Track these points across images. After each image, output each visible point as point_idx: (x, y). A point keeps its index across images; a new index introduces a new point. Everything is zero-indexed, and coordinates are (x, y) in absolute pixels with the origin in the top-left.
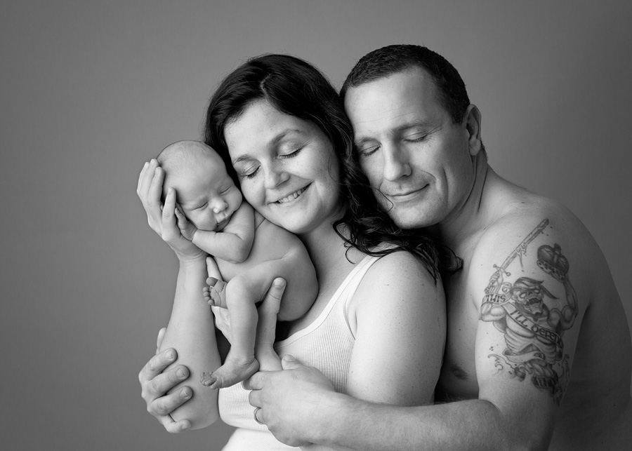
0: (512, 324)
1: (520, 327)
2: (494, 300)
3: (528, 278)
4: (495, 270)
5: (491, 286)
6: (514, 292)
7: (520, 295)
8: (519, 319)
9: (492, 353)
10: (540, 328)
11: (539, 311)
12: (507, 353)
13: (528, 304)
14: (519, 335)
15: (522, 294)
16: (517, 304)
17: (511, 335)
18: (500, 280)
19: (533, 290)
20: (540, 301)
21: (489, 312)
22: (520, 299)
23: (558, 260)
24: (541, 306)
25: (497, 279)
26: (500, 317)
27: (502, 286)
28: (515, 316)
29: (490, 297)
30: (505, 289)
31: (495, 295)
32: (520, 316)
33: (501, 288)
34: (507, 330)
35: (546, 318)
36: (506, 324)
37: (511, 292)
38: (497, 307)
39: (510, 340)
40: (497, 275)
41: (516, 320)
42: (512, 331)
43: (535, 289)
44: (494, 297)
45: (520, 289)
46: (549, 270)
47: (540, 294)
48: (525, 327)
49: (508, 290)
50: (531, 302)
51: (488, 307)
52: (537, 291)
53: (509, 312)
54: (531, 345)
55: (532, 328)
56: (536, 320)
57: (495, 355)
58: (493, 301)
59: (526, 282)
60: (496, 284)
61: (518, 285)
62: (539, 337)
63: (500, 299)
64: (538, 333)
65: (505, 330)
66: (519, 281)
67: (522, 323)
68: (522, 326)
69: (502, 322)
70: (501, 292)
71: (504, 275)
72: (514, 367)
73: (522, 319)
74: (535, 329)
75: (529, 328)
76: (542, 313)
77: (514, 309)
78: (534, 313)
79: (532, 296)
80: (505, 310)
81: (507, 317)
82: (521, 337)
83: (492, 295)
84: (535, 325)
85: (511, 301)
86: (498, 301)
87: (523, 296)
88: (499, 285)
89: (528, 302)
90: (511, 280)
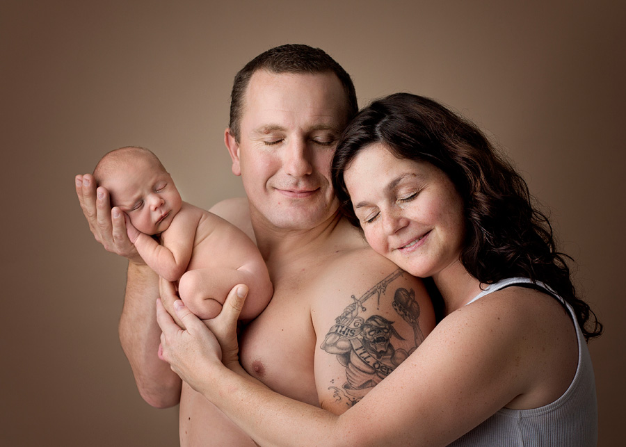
0: (355, 360)
1: (362, 363)
2: (344, 332)
3: (380, 317)
4: (352, 301)
5: (344, 317)
6: (365, 329)
7: (369, 333)
8: (363, 355)
9: (333, 385)
10: (381, 365)
11: (383, 349)
12: (346, 387)
13: (374, 342)
14: (360, 370)
15: (371, 331)
16: (364, 340)
17: (352, 370)
18: (354, 313)
19: (382, 329)
20: (388, 340)
21: (335, 344)
22: (368, 336)
23: (411, 305)
24: (387, 345)
25: (352, 311)
26: (345, 351)
27: (355, 320)
28: (359, 352)
29: (340, 328)
30: (357, 324)
31: (346, 327)
32: (364, 352)
33: (353, 322)
34: (350, 365)
35: (390, 357)
36: (349, 359)
37: (362, 328)
38: (345, 341)
39: (351, 374)
40: (353, 306)
41: (359, 356)
42: (354, 366)
43: (385, 328)
44: (344, 329)
45: (371, 326)
46: (402, 313)
47: (388, 334)
48: (367, 363)
49: (360, 326)
50: (378, 340)
51: (335, 338)
52: (386, 331)
53: (355, 348)
54: (371, 381)
55: (374, 364)
56: (379, 357)
57: (334, 388)
58: (341, 333)
59: (378, 320)
60: (349, 316)
61: (369, 322)
62: (380, 374)
63: (349, 333)
64: (379, 370)
65: (347, 364)
66: (372, 318)
67: (365, 359)
68: (364, 362)
69: (346, 357)
70: (352, 326)
71: (360, 309)
72: (352, 400)
73: (365, 355)
74: (377, 366)
75: (371, 364)
76: (387, 351)
77: (360, 345)
78: (378, 351)
79: (381, 335)
80: (351, 344)
81: (352, 352)
82: (362, 373)
83: (343, 327)
84: (378, 362)
85: (359, 337)
86: (347, 334)
87: (371, 333)
88: (353, 318)
89: (375, 340)
90: (365, 316)
